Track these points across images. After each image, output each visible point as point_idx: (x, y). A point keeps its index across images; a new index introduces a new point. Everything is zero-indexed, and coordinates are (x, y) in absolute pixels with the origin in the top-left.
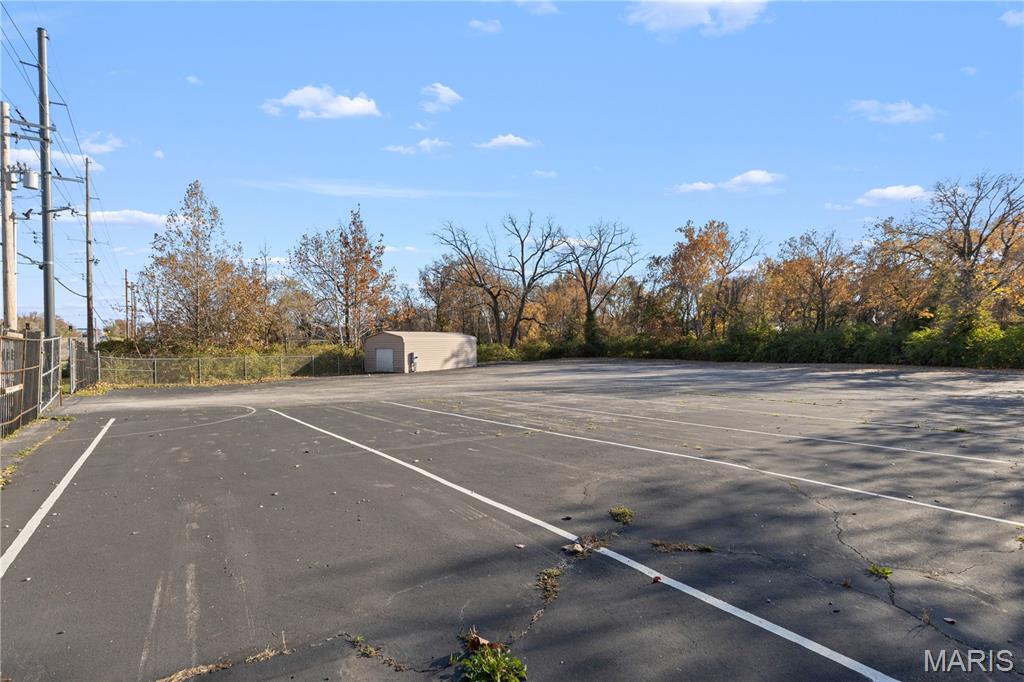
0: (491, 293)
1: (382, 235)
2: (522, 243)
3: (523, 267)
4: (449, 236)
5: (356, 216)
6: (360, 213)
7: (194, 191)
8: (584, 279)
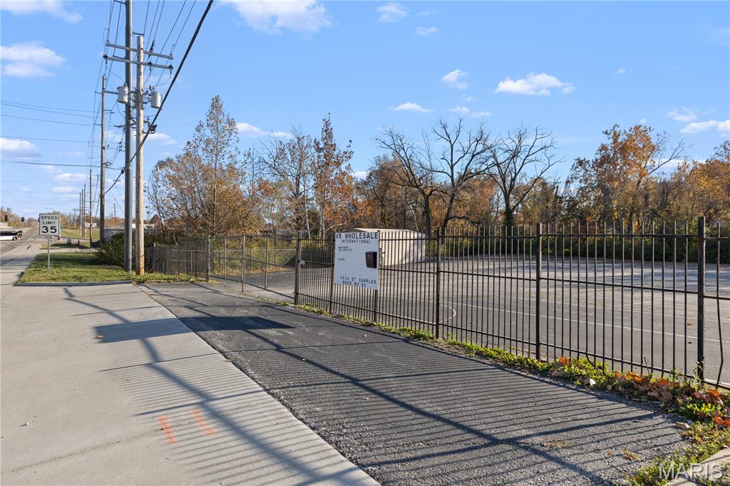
0: (423, 193)
1: (350, 141)
2: (452, 146)
3: (452, 168)
4: (389, 141)
5: (327, 124)
6: (331, 121)
7: (216, 105)
8: (504, 181)
